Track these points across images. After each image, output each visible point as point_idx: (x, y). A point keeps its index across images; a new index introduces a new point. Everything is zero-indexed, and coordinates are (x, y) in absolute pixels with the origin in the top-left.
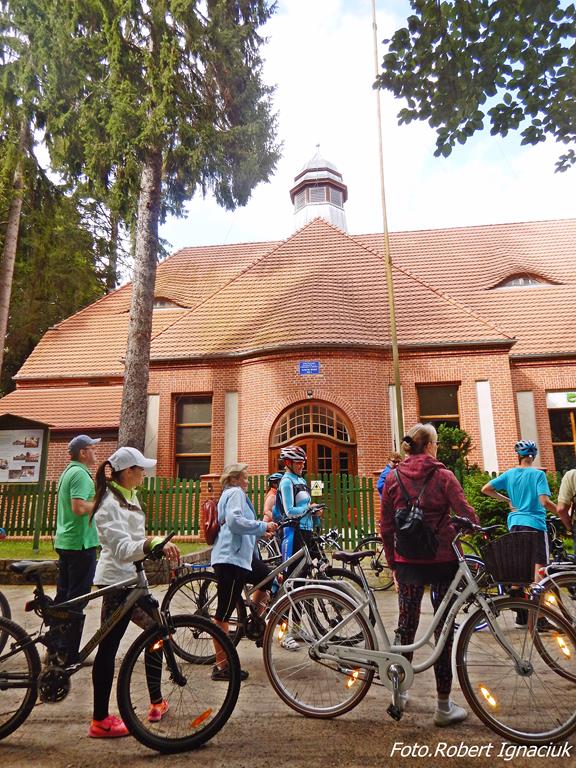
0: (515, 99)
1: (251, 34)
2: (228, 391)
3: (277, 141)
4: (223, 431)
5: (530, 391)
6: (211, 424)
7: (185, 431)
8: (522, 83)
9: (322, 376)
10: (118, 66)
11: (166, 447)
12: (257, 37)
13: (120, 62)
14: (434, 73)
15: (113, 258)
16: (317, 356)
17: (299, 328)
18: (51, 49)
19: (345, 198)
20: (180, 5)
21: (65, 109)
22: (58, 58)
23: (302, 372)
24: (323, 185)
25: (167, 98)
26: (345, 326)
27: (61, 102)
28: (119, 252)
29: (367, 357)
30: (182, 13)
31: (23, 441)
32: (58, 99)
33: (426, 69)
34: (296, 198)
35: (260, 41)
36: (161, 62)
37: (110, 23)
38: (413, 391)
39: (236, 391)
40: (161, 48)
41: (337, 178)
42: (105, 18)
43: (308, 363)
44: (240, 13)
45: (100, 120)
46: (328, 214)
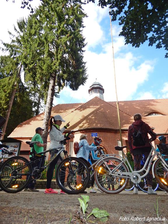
0: (155, 35)
1: (80, 50)
3: (86, 75)
8: (156, 31)
10: (47, 54)
12: (82, 50)
13: (48, 53)
14: (135, 31)
15: (38, 107)
17: (91, 124)
18: (31, 49)
19: (103, 92)
20: (64, 41)
21: (32, 63)
22: (32, 51)
23: (92, 136)
24: (98, 88)
25: (59, 61)
27: (32, 61)
28: (40, 106)
29: (111, 132)
30: (64, 42)
31: (13, 146)
32: (31, 61)
33: (132, 30)
34: (90, 92)
35: (83, 51)
36: (58, 53)
37: (46, 44)
38: (125, 142)
39: (73, 141)
40: (59, 50)
41: (101, 87)
42: (45, 43)
43: (94, 133)
44: (78, 45)
45: (42, 66)
46: (99, 96)
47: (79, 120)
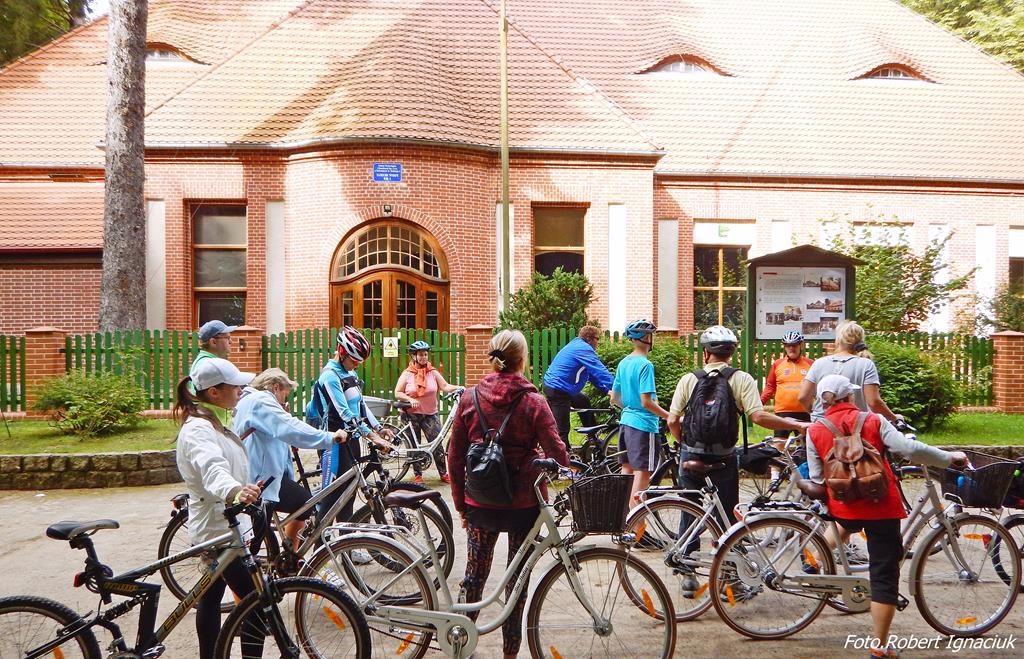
2: (269, 200)
4: (263, 257)
5: (676, 219)
6: (245, 245)
7: (205, 255)
9: (404, 185)
11: (179, 277)
16: (399, 156)
17: (373, 111)
23: (377, 178)
26: (439, 114)
29: (469, 162)
38: (528, 212)
39: (281, 200)
43: (385, 165)
47: (313, 82)
